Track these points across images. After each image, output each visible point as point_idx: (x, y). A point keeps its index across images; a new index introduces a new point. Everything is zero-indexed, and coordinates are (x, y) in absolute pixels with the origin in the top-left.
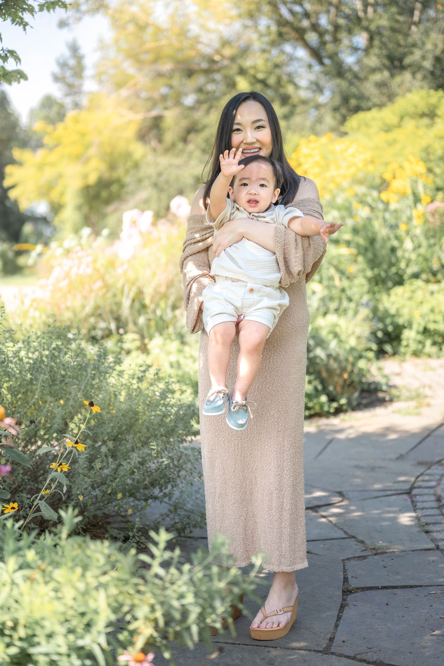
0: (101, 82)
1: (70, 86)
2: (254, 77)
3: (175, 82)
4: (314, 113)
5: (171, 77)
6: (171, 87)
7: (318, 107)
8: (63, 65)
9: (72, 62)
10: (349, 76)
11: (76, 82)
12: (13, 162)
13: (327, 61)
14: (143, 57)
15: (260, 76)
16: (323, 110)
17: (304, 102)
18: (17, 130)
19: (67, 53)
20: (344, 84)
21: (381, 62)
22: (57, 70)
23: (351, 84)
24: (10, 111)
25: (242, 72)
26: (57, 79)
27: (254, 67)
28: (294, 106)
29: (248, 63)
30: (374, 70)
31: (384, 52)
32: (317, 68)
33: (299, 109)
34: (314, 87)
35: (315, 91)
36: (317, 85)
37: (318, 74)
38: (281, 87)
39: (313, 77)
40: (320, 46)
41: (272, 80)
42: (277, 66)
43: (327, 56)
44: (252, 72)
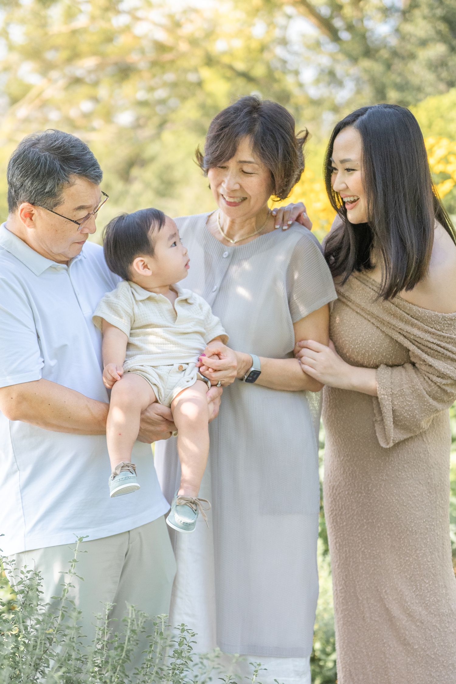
3: (103, 92)
5: (96, 84)
6: (95, 99)
10: (385, 54)
13: (345, 35)
14: (50, 55)
15: (240, 66)
17: (316, 103)
20: (377, 68)
21: (435, 27)
23: (389, 66)
27: (230, 53)
30: (424, 43)
31: (439, 12)
32: (331, 47)
34: (327, 78)
35: (329, 84)
36: (332, 74)
37: (332, 56)
38: (276, 80)
39: (325, 61)
40: (332, 12)
41: (259, 71)
42: (263, 48)
43: (345, 27)
44: (226, 60)
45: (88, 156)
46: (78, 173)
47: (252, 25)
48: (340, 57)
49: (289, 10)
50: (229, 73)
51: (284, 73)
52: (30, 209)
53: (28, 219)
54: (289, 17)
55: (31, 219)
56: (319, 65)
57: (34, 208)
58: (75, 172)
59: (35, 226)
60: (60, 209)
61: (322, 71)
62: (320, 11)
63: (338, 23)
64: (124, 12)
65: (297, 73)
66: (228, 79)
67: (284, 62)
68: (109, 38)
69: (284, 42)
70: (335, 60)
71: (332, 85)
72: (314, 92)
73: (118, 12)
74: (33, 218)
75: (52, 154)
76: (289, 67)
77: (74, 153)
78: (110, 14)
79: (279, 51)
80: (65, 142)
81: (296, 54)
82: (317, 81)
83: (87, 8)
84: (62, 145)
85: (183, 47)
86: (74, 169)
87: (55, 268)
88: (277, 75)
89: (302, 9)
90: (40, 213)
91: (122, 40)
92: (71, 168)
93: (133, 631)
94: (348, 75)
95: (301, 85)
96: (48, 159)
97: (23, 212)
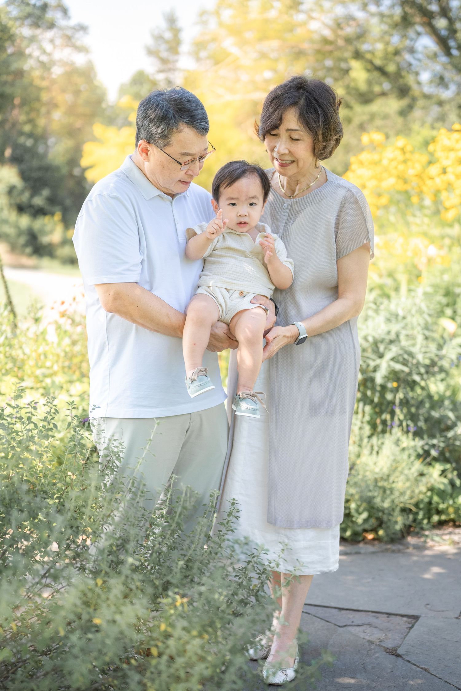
0: (198, 59)
1: (164, 61)
2: (371, 62)
4: (435, 110)
5: (276, 60)
7: (441, 103)
8: (159, 38)
9: (168, 35)
11: (172, 58)
12: (94, 139)
15: (378, 62)
16: (447, 107)
17: (427, 97)
18: (104, 105)
19: (163, 25)
22: (150, 42)
24: (96, 83)
25: (358, 55)
26: (150, 52)
27: (372, 52)
28: (414, 99)
29: (365, 47)
32: (444, 59)
33: (421, 103)
34: (438, 81)
35: (439, 85)
36: (442, 78)
37: (444, 66)
38: (401, 77)
39: (438, 68)
40: (449, 34)
41: (391, 68)
42: (397, 53)
43: (456, 46)
44: (368, 56)
45: (199, 112)
46: (186, 122)
47: (392, 35)
48: (449, 67)
49: (419, 28)
50: (369, 66)
51: (408, 72)
52: (146, 145)
53: (144, 154)
54: (419, 34)
55: (147, 154)
56: (434, 70)
57: (149, 145)
58: (183, 121)
59: (149, 161)
60: (168, 150)
61: (435, 76)
62: (441, 32)
63: (452, 43)
64: (302, 11)
65: (417, 74)
66: (368, 71)
67: (410, 65)
68: (291, 29)
69: (412, 51)
70: (445, 68)
71: (440, 86)
72: (427, 89)
73: (299, 11)
74: (148, 154)
75: (170, 104)
76: (413, 68)
77: (188, 106)
78: (293, 12)
79: (407, 57)
80: (182, 97)
81: (419, 60)
82: (431, 82)
83: (277, 5)
84: (180, 98)
85: (341, 42)
86: (183, 118)
87: (162, 198)
88: (404, 73)
89: (428, 29)
90: (154, 151)
91: (299, 31)
92: (181, 117)
93: (184, 508)
94: (453, 81)
95: (419, 83)
96: (165, 107)
97: (141, 147)
